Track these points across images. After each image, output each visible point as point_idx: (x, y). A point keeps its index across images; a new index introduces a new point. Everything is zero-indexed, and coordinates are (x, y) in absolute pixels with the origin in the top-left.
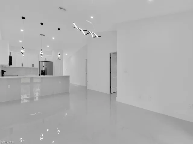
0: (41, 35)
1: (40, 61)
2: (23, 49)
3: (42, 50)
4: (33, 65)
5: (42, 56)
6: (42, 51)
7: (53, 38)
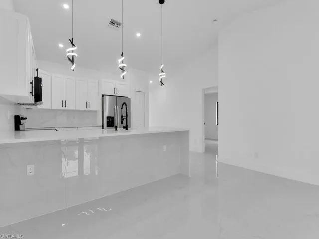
0: (112, 23)
1: (103, 95)
2: (73, 45)
3: (122, 55)
4: (88, 104)
5: (125, 73)
6: (123, 58)
7: (138, 35)
